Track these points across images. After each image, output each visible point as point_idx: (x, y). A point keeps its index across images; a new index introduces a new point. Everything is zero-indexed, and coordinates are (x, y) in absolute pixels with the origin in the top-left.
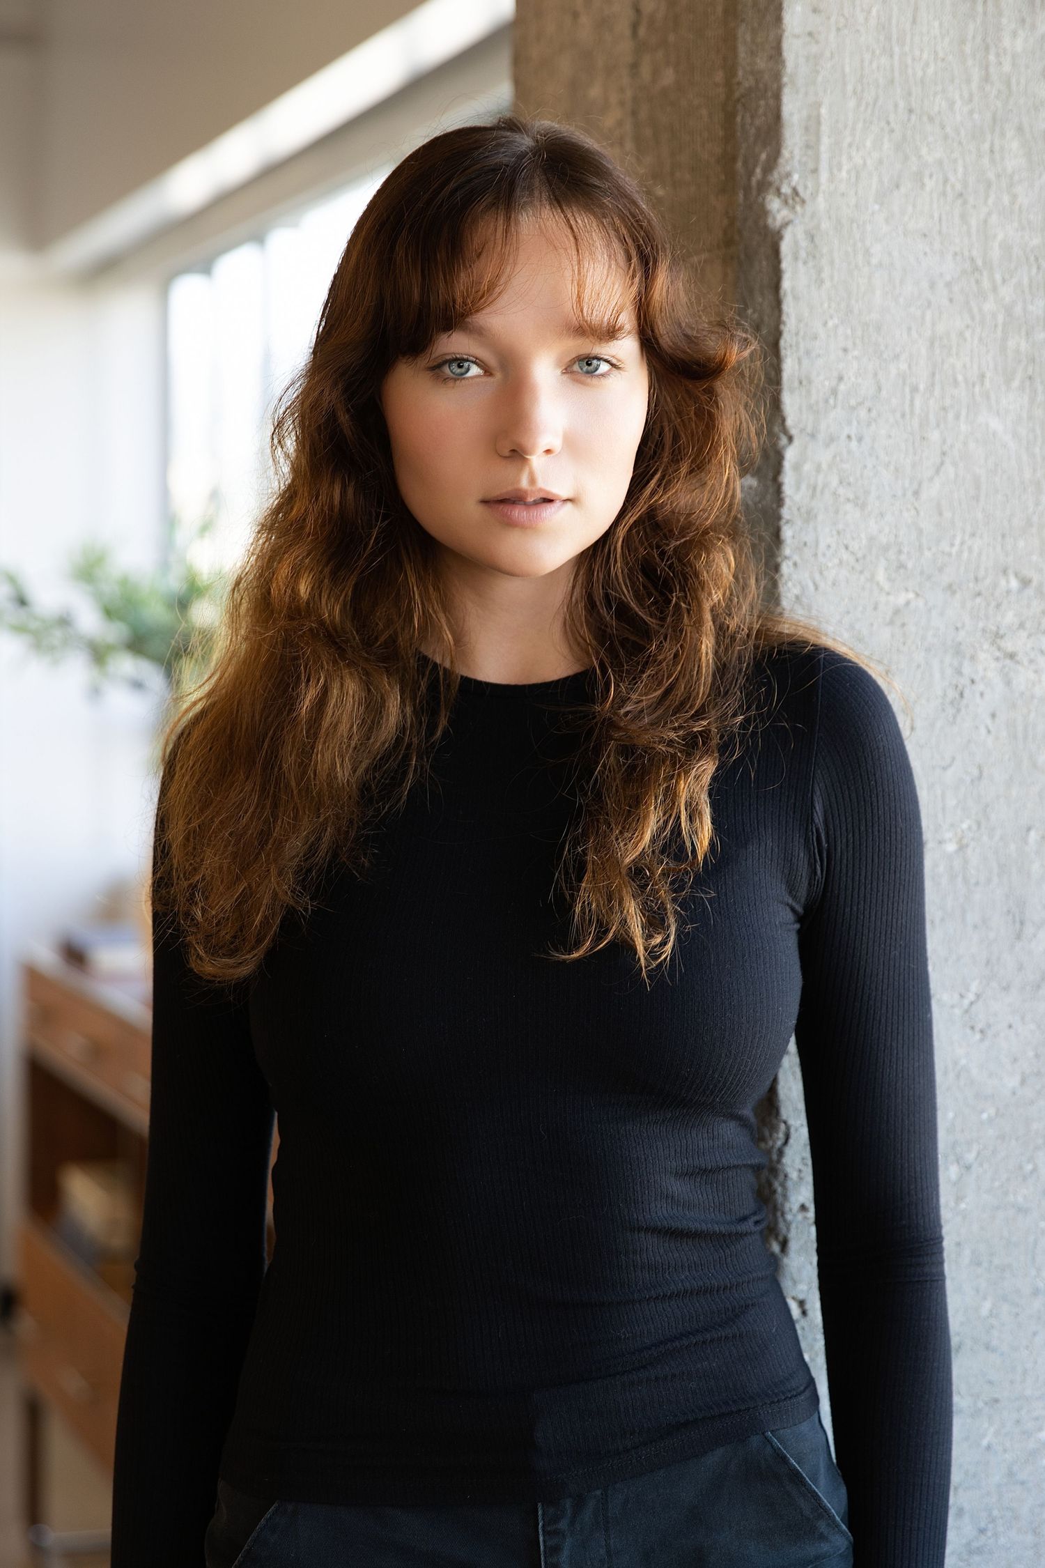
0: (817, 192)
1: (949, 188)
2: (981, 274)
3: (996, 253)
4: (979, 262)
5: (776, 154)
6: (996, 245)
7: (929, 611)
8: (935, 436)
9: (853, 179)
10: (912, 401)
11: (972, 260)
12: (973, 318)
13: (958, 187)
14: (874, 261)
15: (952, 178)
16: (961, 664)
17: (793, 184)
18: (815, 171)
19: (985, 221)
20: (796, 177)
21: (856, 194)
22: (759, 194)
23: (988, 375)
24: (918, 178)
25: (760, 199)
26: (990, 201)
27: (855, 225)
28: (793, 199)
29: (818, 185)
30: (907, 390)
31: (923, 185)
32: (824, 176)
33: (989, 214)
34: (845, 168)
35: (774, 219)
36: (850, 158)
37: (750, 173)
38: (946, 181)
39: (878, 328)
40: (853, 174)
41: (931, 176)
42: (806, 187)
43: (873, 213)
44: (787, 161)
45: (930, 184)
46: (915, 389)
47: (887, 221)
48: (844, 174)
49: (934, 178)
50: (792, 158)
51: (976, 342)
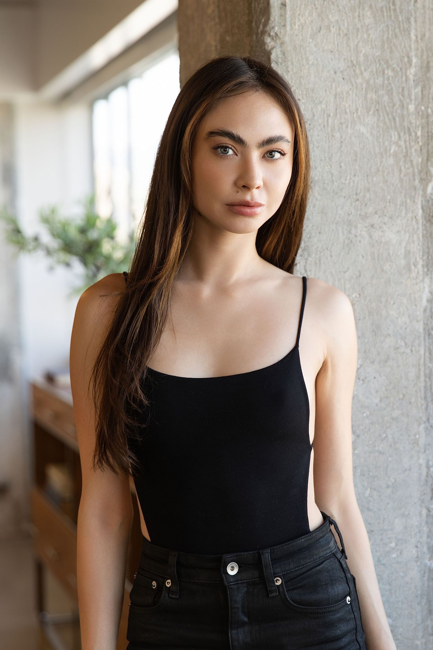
0: (286, 34)
1: (341, 32)
2: (356, 67)
3: (362, 58)
4: (355, 62)
5: (268, 19)
6: (362, 55)
7: (337, 207)
8: (337, 135)
9: (301, 29)
10: (328, 120)
11: (352, 61)
12: (353, 86)
13: (345, 31)
14: (310, 63)
15: (342, 28)
16: (351, 229)
17: (275, 31)
18: (285, 26)
19: (357, 45)
20: (276, 28)
21: (302, 35)
22: (261, 36)
23: (359, 109)
24: (328, 28)
25: (262, 38)
26: (359, 37)
27: (302, 48)
28: (276, 38)
29: (286, 31)
30: (326, 116)
31: (330, 31)
32: (288, 28)
33: (359, 42)
34: (297, 24)
35: (268, 46)
36: (299, 20)
37: (258, 27)
38: (340, 29)
39: (313, 90)
40: (301, 27)
41: (334, 27)
42: (281, 33)
43: (309, 43)
44: (273, 22)
45: (333, 30)
46: (329, 116)
47: (315, 46)
48: (297, 27)
49: (335, 28)
50: (275, 20)
51: (354, 95)
